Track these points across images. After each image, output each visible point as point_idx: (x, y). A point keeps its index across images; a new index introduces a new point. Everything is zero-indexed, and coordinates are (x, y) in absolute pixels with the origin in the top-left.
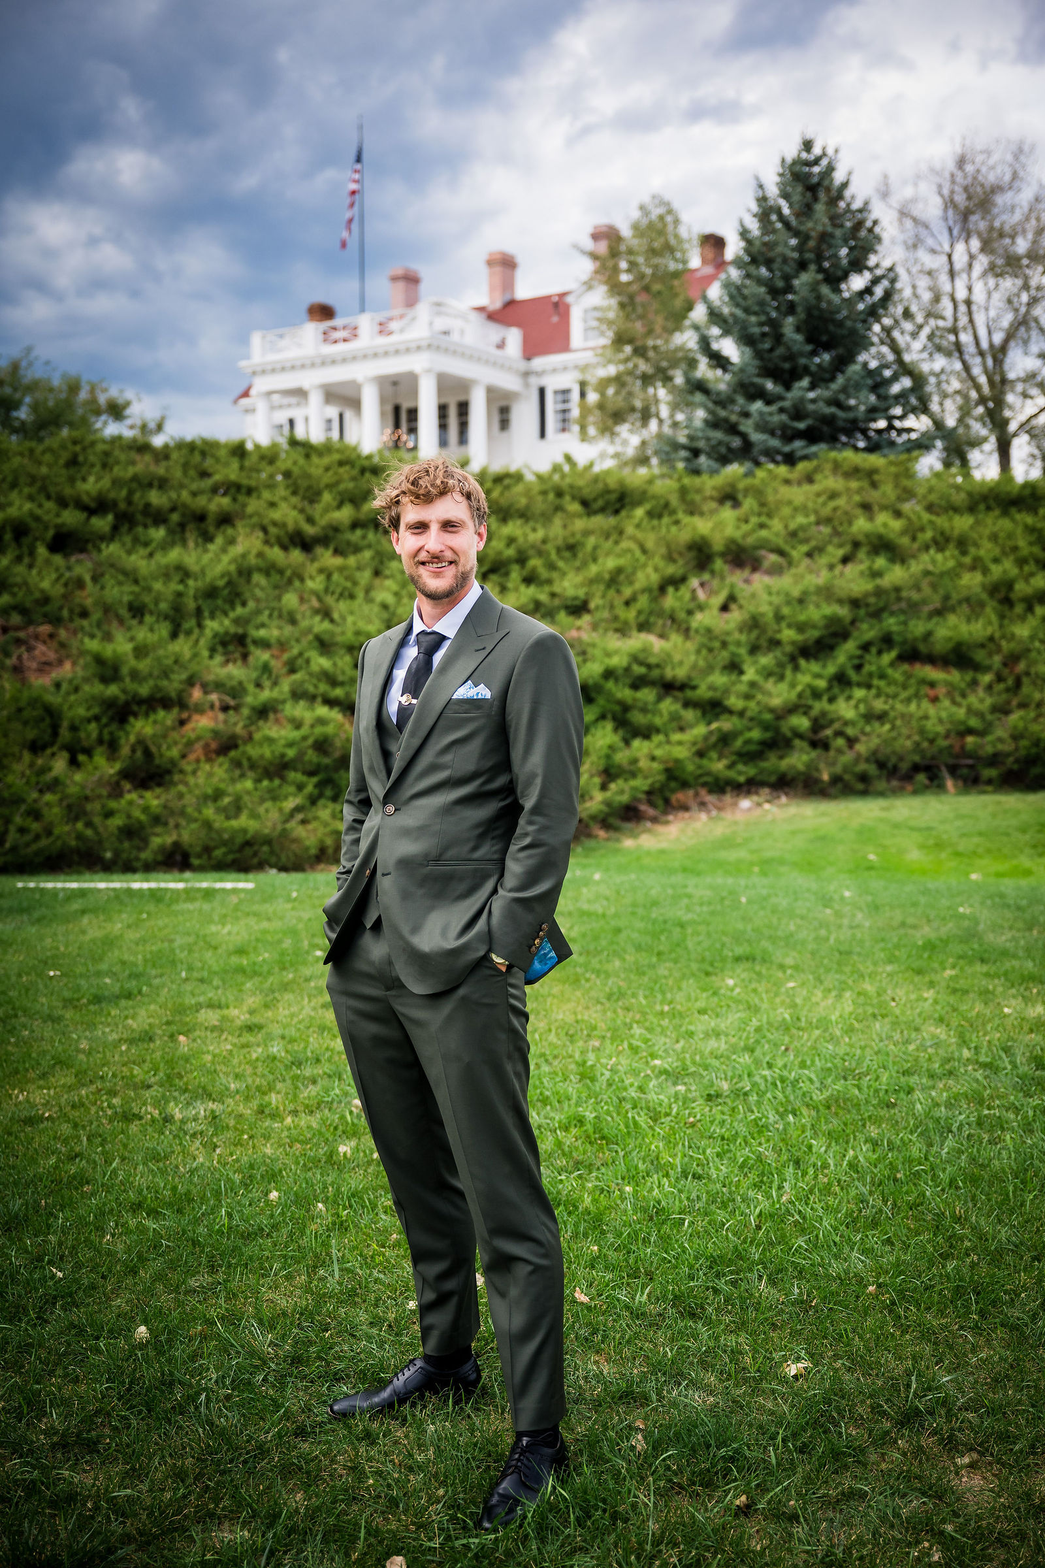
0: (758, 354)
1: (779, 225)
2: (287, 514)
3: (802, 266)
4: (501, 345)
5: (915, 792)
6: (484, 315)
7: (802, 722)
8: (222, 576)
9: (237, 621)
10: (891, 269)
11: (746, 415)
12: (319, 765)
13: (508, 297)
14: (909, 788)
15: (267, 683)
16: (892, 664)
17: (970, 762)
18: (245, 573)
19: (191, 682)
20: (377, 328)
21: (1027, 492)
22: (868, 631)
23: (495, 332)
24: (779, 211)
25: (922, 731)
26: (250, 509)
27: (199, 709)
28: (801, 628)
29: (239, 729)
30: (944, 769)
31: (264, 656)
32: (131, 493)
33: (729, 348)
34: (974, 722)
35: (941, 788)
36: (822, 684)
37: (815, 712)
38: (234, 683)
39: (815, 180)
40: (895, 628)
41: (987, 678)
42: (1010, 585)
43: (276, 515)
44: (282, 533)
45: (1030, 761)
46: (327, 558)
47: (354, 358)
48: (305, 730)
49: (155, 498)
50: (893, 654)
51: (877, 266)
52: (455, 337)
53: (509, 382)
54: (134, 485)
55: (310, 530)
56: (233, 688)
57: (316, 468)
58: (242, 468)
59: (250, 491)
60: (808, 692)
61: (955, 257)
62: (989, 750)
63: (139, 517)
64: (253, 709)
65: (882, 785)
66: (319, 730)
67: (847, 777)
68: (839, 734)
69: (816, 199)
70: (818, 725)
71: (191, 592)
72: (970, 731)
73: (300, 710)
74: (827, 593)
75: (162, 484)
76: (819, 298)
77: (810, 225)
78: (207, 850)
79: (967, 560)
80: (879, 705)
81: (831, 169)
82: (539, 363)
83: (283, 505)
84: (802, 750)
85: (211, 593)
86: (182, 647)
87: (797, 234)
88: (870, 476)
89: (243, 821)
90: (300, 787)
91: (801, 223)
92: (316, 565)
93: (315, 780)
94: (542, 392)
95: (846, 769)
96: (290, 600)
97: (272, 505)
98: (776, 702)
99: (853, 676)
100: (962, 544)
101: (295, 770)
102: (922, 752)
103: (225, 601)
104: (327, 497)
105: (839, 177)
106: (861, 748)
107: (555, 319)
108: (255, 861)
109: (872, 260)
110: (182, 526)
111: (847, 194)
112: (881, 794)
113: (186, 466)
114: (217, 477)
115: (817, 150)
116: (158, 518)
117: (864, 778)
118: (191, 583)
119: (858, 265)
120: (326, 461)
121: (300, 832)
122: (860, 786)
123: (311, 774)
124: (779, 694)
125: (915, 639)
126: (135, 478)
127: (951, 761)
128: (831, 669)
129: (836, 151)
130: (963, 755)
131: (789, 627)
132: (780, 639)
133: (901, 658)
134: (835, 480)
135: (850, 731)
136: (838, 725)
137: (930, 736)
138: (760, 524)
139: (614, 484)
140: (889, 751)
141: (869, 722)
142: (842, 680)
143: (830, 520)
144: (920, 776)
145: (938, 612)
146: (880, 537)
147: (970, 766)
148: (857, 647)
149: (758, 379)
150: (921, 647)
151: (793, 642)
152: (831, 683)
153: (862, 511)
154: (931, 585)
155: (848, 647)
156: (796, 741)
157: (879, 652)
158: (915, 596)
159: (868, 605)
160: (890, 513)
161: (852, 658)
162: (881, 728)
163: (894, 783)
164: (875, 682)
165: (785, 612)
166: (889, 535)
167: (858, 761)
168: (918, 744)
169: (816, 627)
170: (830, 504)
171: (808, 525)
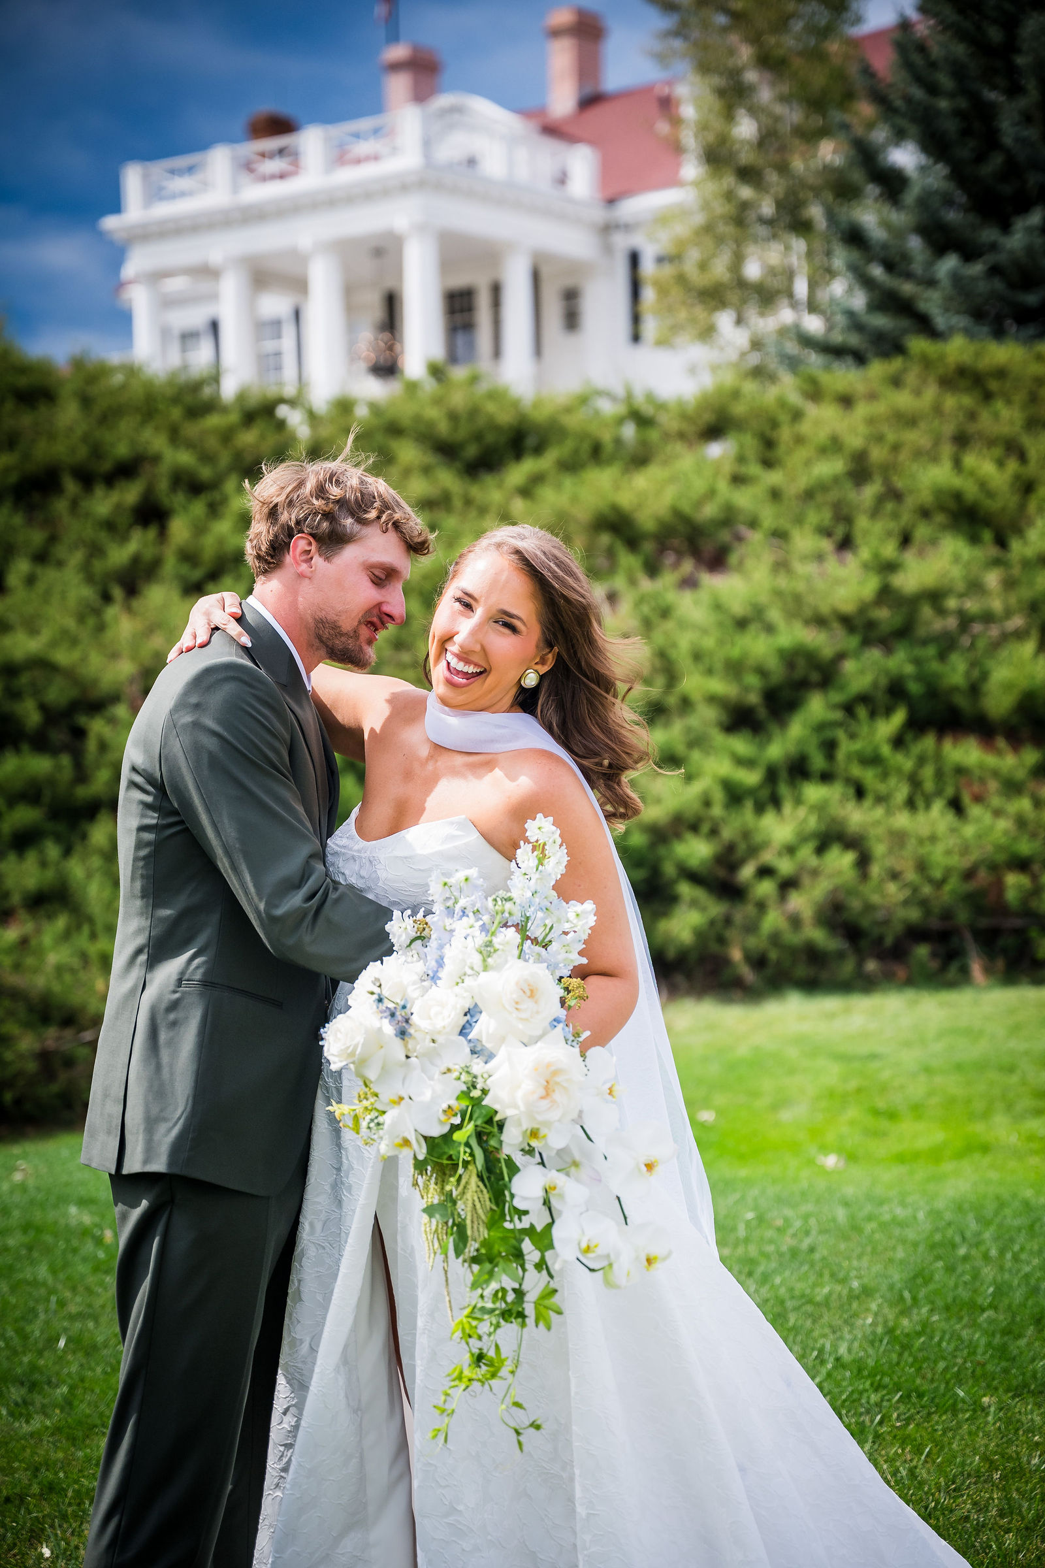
0: (958, 175)
4: (562, 180)
5: (910, 982)
6: (535, 127)
7: (699, 850)
13: (589, 90)
14: (901, 973)
16: (898, 742)
17: (1017, 923)
20: (334, 154)
22: (860, 674)
23: (551, 156)
25: (922, 866)
28: (734, 668)
30: (968, 936)
33: (908, 157)
34: (1025, 848)
35: (962, 979)
36: (751, 778)
37: (727, 833)
40: (909, 669)
47: (298, 209)
50: (899, 717)
52: (482, 170)
53: (574, 243)
60: (718, 796)
67: (773, 955)
68: (766, 870)
70: (728, 859)
72: (1020, 865)
74: (796, 604)
80: (857, 817)
82: (628, 208)
84: (694, 903)
88: (985, 383)
94: (634, 259)
99: (818, 762)
102: (924, 903)
106: (800, 900)
107: (663, 128)
117: (813, 955)
122: (801, 971)
125: (955, 689)
127: (984, 922)
128: (777, 750)
130: (1002, 909)
131: (710, 672)
132: (696, 697)
133: (916, 726)
134: (918, 393)
135: (785, 867)
136: (767, 857)
137: (937, 874)
138: (738, 480)
139: (505, 418)
140: (855, 904)
141: (821, 850)
142: (799, 769)
143: (887, 470)
144: (922, 951)
145: (1019, 635)
146: (958, 496)
147: (1019, 932)
148: (835, 707)
149: (952, 216)
150: (962, 702)
151: (712, 699)
152: (772, 775)
153: (947, 450)
154: (1009, 584)
155: (817, 707)
156: (685, 889)
157: (873, 715)
158: (972, 605)
159: (871, 625)
160: (998, 451)
161: (821, 727)
162: (841, 861)
163: (871, 966)
164: (856, 771)
165: (709, 643)
166: (970, 490)
167: (795, 921)
168: (915, 890)
169: (762, 672)
170: (891, 437)
171: (836, 480)
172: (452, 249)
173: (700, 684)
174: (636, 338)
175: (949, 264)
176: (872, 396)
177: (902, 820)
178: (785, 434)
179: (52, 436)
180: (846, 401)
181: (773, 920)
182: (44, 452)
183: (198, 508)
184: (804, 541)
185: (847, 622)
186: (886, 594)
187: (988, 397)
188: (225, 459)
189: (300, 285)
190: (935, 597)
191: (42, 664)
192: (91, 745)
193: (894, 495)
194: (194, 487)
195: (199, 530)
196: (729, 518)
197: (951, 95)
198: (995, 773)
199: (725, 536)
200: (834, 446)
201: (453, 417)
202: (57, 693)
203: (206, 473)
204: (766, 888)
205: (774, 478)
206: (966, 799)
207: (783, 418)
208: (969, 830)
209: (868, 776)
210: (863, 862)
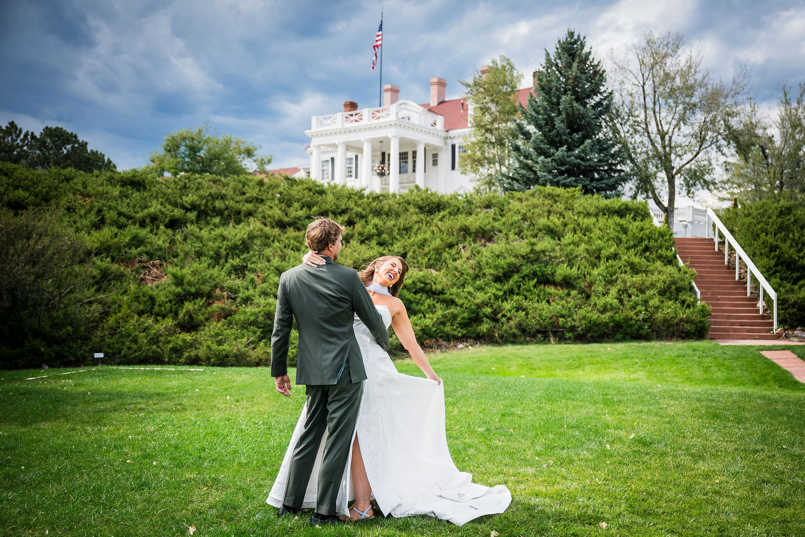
0: (544, 135)
1: (557, 72)
2: (277, 213)
3: (565, 92)
4: (434, 124)
5: (536, 343)
6: (426, 109)
7: (488, 310)
8: (240, 239)
9: (244, 260)
10: (611, 93)
11: (537, 163)
12: (265, 324)
13: (440, 101)
14: (534, 341)
15: (250, 288)
16: (535, 286)
17: (561, 330)
18: (252, 237)
19: (216, 286)
20: (372, 116)
21: (623, 207)
22: (526, 270)
23: (431, 118)
24: (557, 65)
25: (540, 316)
26: (260, 210)
27: (218, 299)
28: (496, 267)
29: (233, 307)
30: (550, 333)
31: (252, 276)
32: (207, 201)
33: (531, 128)
34: (564, 312)
35: (549, 341)
36: (501, 293)
37: (494, 307)
38: (237, 287)
39: (574, 52)
40: (538, 269)
41: (574, 292)
42: (600, 250)
43: (271, 213)
44: (272, 220)
45: (588, 330)
46: (291, 232)
47: (360, 130)
48: (261, 308)
49: (219, 204)
50: (535, 280)
51: (605, 91)
52: (412, 120)
53: (437, 142)
54: (210, 198)
55: (286, 219)
56: (236, 290)
57: (295, 191)
58: (260, 190)
59: (262, 201)
60: (493, 297)
61: (646, 87)
62: (569, 324)
63: (210, 212)
64: (242, 298)
65: (522, 339)
66: (266, 308)
67: (505, 335)
68: (504, 316)
69: (573, 61)
70: (495, 312)
71: (224, 246)
72: (563, 316)
73: (262, 301)
74: (511, 252)
75: (223, 197)
76: (572, 107)
77: (570, 73)
78: (209, 359)
79: (586, 238)
80: (525, 304)
81: (583, 46)
82: (452, 133)
83: (275, 208)
84: (487, 323)
85: (235, 247)
86: (215, 271)
87: (564, 76)
88: (554, 198)
89: (226, 347)
90: (255, 333)
91: (566, 71)
92: (286, 235)
93: (261, 330)
94: (453, 147)
95: (506, 331)
96: (268, 252)
97: (271, 207)
98: (478, 301)
99: (516, 290)
100: (587, 230)
101: (253, 326)
102: (540, 324)
103: (240, 251)
104: (296, 205)
105: (586, 50)
106: (512, 323)
107: (462, 111)
108: (229, 364)
109: (602, 89)
110: (229, 216)
111: (591, 57)
112: (522, 343)
113: (235, 190)
114: (248, 195)
115: (575, 37)
116: (219, 213)
117: (514, 336)
118: (225, 243)
119: (595, 91)
120: (300, 187)
121: (251, 352)
122: (511, 339)
123: (259, 328)
124: (480, 297)
125: (548, 274)
126: (210, 195)
127: (553, 329)
128: (506, 287)
129: (584, 38)
130: (558, 326)
131: (490, 268)
132: (487, 274)
133: (539, 283)
134: (538, 200)
135: (509, 315)
136: (504, 312)
137: (544, 318)
138: (494, 219)
139: (435, 200)
140: (525, 324)
141: (517, 311)
142: (511, 292)
143: (531, 218)
144: (540, 336)
145: (563, 262)
146: (549, 227)
147: (562, 332)
148: (520, 277)
149: (542, 146)
150: (550, 278)
151: (491, 274)
152: (505, 293)
153: (546, 214)
154: (561, 250)
155: (516, 277)
156: (485, 319)
157: (529, 280)
158: (552, 254)
159: (529, 258)
160: (558, 215)
161: (517, 282)
162: (522, 314)
163: (528, 338)
164: (525, 293)
165: (490, 261)
166: (552, 226)
167: (511, 328)
168: (539, 321)
169: (503, 268)
170: (532, 211)
171: (519, 220)
172: (403, 142)
173: (487, 271)
174: (453, 168)
175: (542, 158)
176: (527, 199)
177: (536, 305)
178: (506, 207)
179: (325, 203)
180: (520, 200)
181: (505, 327)
182: (325, 207)
183: (363, 222)
184: (512, 236)
185: (523, 257)
186: (532, 251)
187: (556, 202)
188: (368, 210)
189: (361, 150)
190: (544, 252)
193: (532, 224)
194: (362, 217)
195: (364, 228)
196: (493, 229)
197: (542, 115)
198: (557, 295)
199: (492, 233)
200: (518, 212)
201: (422, 199)
203: (364, 213)
205: (503, 220)
206: (551, 301)
207: (506, 204)
208: (551, 308)
209: (528, 294)
210: (527, 314)
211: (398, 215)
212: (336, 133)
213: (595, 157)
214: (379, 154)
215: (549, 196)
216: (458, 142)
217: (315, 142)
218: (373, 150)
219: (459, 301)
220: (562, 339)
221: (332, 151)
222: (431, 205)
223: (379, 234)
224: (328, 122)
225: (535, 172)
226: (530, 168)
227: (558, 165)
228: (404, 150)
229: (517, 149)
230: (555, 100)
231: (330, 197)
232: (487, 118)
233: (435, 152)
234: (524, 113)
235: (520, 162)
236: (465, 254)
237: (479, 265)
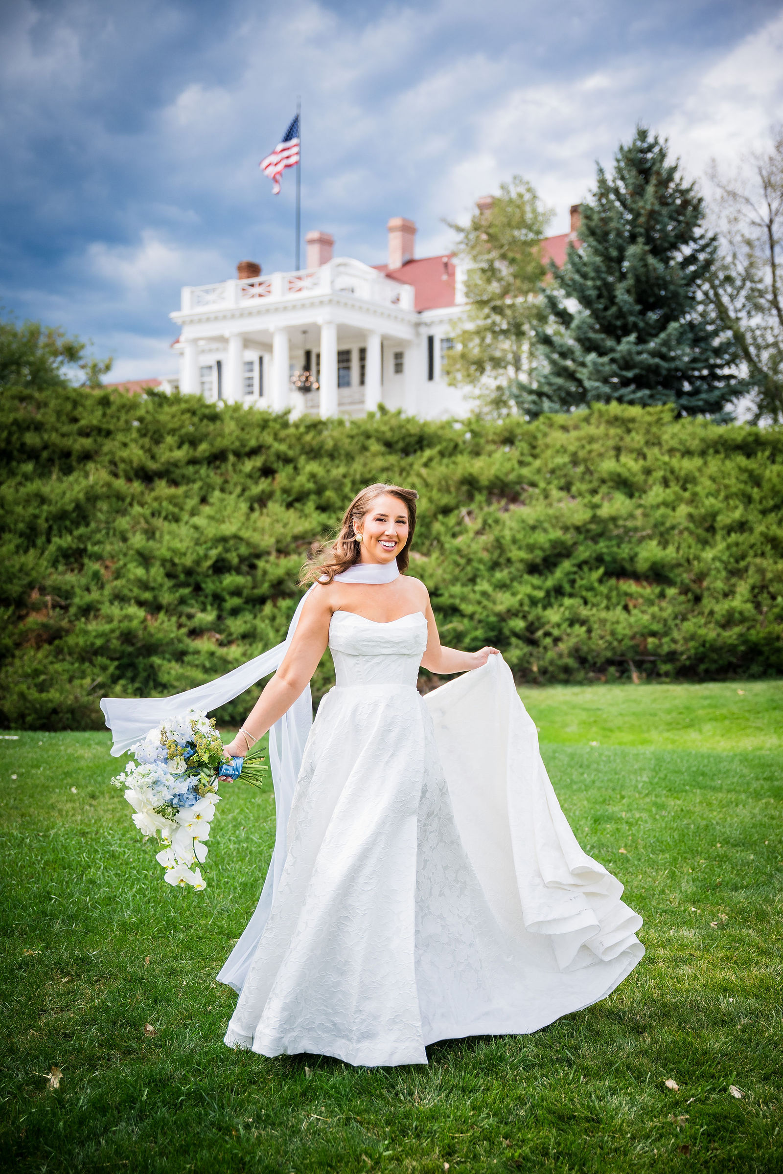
0: (595, 314)
1: (617, 204)
2: (136, 453)
3: (633, 238)
4: (397, 300)
5: (607, 682)
6: (382, 275)
7: (519, 624)
8: (71, 501)
9: (80, 538)
10: (714, 239)
11: (583, 364)
12: (123, 652)
13: (407, 258)
14: (603, 678)
15: (93, 588)
16: (600, 581)
17: (652, 658)
18: (92, 498)
19: (31, 586)
20: (288, 286)
21: (751, 439)
22: (584, 552)
23: (391, 288)
24: (616, 191)
25: (613, 633)
26: (105, 449)
27: (36, 608)
28: (531, 548)
29: (64, 623)
30: (631, 663)
31: (96, 566)
32: (10, 434)
33: (572, 305)
34: (655, 627)
35: (629, 679)
36: (540, 594)
37: (530, 618)
38: (68, 587)
39: (648, 165)
40: (605, 550)
41: (671, 592)
42: (714, 515)
43: (125, 454)
44: (128, 468)
45: (700, 658)
46: (162, 488)
47: (268, 311)
48: (115, 624)
49: (31, 439)
50: (601, 571)
51: (702, 237)
52: (357, 294)
53: (401, 331)
54: (14, 428)
55: (153, 466)
56: (67, 591)
57: (166, 415)
58: (104, 415)
59: (108, 434)
60: (527, 601)
61: (775, 227)
62: (666, 649)
63: (16, 453)
64: (79, 607)
65: (581, 675)
66: (125, 624)
67: (551, 669)
68: (547, 634)
69: (647, 181)
70: (531, 628)
71: (44, 515)
72: (653, 634)
73: (115, 611)
74: (556, 521)
75: (38, 427)
76: (646, 265)
77: (641, 204)
78: (22, 716)
79: (687, 495)
80: (584, 612)
81: (662, 155)
82: (428, 316)
83: (133, 446)
84: (517, 646)
85: (62, 515)
86: (30, 558)
87: (631, 211)
88: (626, 424)
89: (53, 695)
90: (104, 668)
91: (634, 202)
92: (153, 494)
93: (116, 663)
94: (431, 340)
95: (552, 662)
96: (123, 523)
97: (125, 445)
98: (500, 608)
99: (567, 588)
100: (686, 481)
101: (102, 655)
102: (613, 649)
103: (72, 522)
104: (170, 440)
105: (668, 163)
106: (562, 647)
107: (445, 277)
108: (60, 725)
109: (697, 232)
110: (51, 460)
111: (677, 176)
112: (580, 683)
113: (59, 413)
114: (83, 422)
115: (650, 139)
116: (32, 454)
117: (566, 670)
118: (45, 507)
119: (685, 237)
120: (174, 409)
122: (562, 676)
123: (112, 659)
124: (504, 601)
125: (623, 559)
126: (16, 422)
127: (638, 658)
128: (550, 583)
129: (666, 140)
130: (645, 652)
131: (520, 548)
132: (514, 558)
133: (608, 574)
134: (598, 427)
135: (556, 632)
136: (547, 628)
137: (620, 637)
138: (521, 463)
139: (414, 430)
140: (585, 648)
141: (571, 625)
142: (558, 591)
143: (585, 461)
144: (612, 670)
145: (650, 537)
146: (619, 475)
147: (653, 663)
148: (574, 565)
149: (592, 335)
150: (627, 566)
151: (522, 560)
152: (548, 594)
153: (612, 453)
154: (645, 515)
155: (567, 565)
156: (514, 640)
157: (591, 569)
158: (630, 524)
159: (588, 531)
160: (634, 455)
161: (568, 574)
162: (580, 630)
163: (591, 674)
164: (584, 593)
165: (520, 536)
166: (625, 474)
167: (561, 656)
168: (610, 643)
169: (542, 549)
170: (588, 447)
171: (565, 465)
172: (343, 332)
173: (516, 554)
174: (431, 377)
175: (592, 356)
176: (576, 427)
177: (603, 614)
178: (540, 442)
179: (222, 435)
180: (564, 428)
181: (550, 654)
182: (220, 443)
183: (290, 469)
184: (555, 493)
185: (578, 529)
186: (594, 519)
187: (629, 431)
188: (298, 449)
189: (268, 347)
190: (614, 519)
191: (237, 537)
192: (259, 573)
193: (588, 471)
194: (287, 460)
195: (292, 479)
196: (520, 480)
197: (593, 279)
198: (642, 596)
199: (518, 488)
200: (563, 450)
202: (243, 550)
203: (291, 453)
204: (548, 641)
205: (537, 463)
206: (631, 606)
207: (539, 435)
208: (632, 620)
209: (589, 595)
210: (589, 631)
211: (350, 458)
212: (225, 317)
213: (685, 354)
214: (301, 354)
215: (615, 421)
216: (439, 333)
217: (188, 333)
218: (292, 347)
219: (467, 608)
220: (652, 675)
221: (217, 350)
222: (408, 440)
223: (320, 491)
224: (211, 297)
225: (579, 382)
226: (571, 376)
227: (621, 368)
228: (344, 347)
229: (546, 341)
230: (614, 253)
231: (230, 427)
232: (495, 287)
233: (398, 350)
234: (558, 277)
235: (553, 362)
236: (473, 525)
237: (499, 545)
